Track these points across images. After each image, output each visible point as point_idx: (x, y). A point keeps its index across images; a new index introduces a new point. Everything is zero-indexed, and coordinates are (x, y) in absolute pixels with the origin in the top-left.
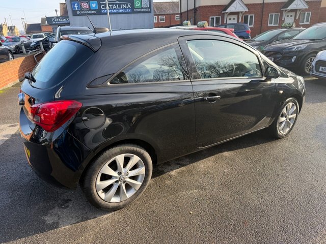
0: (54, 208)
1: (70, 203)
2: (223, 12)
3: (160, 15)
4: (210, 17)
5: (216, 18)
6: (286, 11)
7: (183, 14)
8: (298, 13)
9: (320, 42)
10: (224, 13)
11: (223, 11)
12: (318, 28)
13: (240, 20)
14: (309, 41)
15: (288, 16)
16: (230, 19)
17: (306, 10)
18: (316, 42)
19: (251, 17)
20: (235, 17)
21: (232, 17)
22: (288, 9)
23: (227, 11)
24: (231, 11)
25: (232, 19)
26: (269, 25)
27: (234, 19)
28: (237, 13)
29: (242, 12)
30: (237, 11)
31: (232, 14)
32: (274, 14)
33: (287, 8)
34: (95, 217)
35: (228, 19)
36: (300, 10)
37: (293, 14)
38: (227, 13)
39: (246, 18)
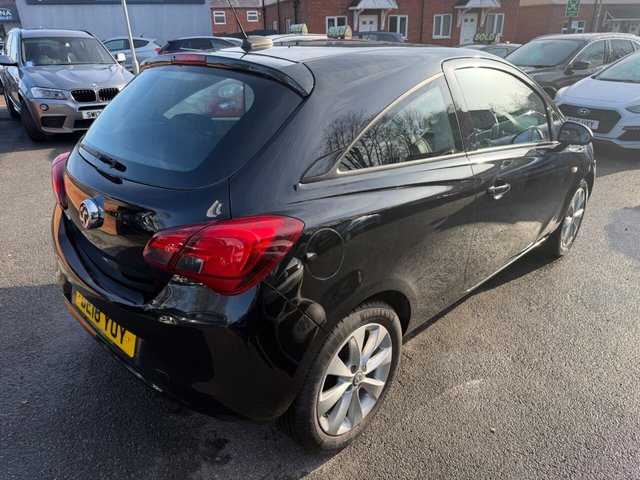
0: (197, 466)
1: (227, 447)
2: (350, 8)
3: (216, 9)
4: (327, 18)
5: (338, 19)
6: (463, 10)
7: (268, 9)
8: (483, 15)
9: (554, 70)
10: (353, 11)
11: (351, 5)
12: (544, 45)
13: (383, 25)
14: (533, 69)
15: (466, 21)
16: (364, 23)
17: (496, 10)
18: (548, 71)
19: (403, 20)
20: (374, 18)
21: (368, 18)
22: (467, 6)
23: (359, 7)
24: (367, 7)
25: (368, 23)
26: (435, 37)
27: (371, 23)
28: (377, 12)
29: (385, 10)
30: (377, 6)
31: (367, 12)
32: (442, 16)
33: (465, 4)
34: (305, 474)
35: (361, 23)
36: (486, 9)
37: (475, 16)
38: (358, 10)
39: (393, 21)
